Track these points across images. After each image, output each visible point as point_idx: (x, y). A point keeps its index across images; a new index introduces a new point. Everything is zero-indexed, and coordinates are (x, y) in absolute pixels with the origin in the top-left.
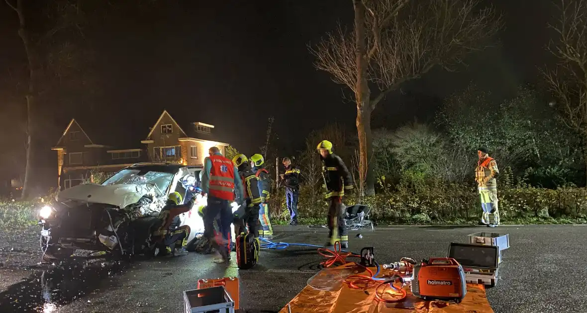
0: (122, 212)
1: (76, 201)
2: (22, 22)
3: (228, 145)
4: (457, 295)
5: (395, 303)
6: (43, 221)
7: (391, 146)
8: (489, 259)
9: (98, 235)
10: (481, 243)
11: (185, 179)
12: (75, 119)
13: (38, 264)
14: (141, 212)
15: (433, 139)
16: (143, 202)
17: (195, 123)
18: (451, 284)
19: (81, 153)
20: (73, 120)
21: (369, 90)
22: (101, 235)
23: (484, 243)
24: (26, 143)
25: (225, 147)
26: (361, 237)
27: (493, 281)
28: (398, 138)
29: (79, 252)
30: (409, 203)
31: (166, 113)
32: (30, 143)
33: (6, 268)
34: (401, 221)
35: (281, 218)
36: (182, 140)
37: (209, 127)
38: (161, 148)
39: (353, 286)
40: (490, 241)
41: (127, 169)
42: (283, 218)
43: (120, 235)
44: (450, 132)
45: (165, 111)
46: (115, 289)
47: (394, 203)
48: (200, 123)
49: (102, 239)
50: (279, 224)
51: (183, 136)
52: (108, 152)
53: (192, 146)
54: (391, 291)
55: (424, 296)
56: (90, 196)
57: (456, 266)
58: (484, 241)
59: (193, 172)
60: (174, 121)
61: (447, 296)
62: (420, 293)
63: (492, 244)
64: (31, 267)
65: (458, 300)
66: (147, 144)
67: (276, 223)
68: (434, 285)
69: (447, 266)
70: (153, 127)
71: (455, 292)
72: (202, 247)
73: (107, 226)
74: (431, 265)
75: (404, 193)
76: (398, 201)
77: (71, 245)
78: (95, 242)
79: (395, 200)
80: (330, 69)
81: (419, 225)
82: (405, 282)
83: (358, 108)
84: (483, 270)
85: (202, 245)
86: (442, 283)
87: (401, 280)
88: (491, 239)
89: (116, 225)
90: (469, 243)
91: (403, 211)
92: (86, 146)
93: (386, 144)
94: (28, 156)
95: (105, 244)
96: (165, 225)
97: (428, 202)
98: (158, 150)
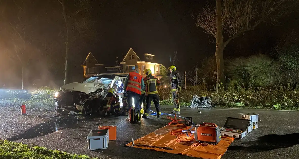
0: (87, 96)
1: (67, 90)
2: (64, 9)
3: (161, 65)
4: (214, 141)
5: (185, 143)
6: (55, 98)
7: (245, 66)
8: (244, 126)
9: (75, 105)
10: (244, 118)
11: (116, 82)
12: (91, 52)
13: (54, 116)
14: (96, 96)
15: (269, 63)
16: (98, 92)
17: (145, 54)
18: (211, 136)
19: (94, 68)
20: (90, 52)
21: (222, 37)
22: (76, 105)
23: (246, 118)
24: (65, 63)
25: (160, 66)
26: (201, 113)
27: (240, 136)
28: (249, 62)
29: (72, 113)
30: (233, 97)
31: (131, 49)
32: (67, 63)
33: (41, 117)
34: (229, 106)
35: (169, 102)
36: (138, 62)
37: (151, 56)
38: (129, 66)
39: (173, 134)
40: (248, 117)
41: (94, 76)
42: (170, 102)
43: (85, 106)
44: (279, 58)
45: (131, 48)
46: (75, 128)
47: (226, 96)
48: (147, 54)
49: (77, 107)
50: (168, 104)
51: (139, 60)
52: (105, 67)
53: (143, 65)
54: (187, 137)
55: (200, 140)
56: (73, 88)
57: (215, 127)
58: (246, 117)
59: (122, 79)
60: (135, 53)
61: (209, 141)
62: (198, 139)
63: (249, 119)
64: (50, 117)
65: (215, 143)
66: (122, 64)
67: (167, 104)
68: (204, 136)
69: (210, 127)
70: (125, 56)
71: (213, 140)
72: (121, 113)
73: (80, 101)
74: (204, 126)
75: (231, 91)
76: (228, 95)
77: (65, 109)
78: (75, 108)
79: (226, 95)
80: (203, 26)
81: (237, 108)
82: (192, 133)
83: (216, 46)
84: (238, 131)
85: (122, 112)
86: (207, 135)
87: (190, 132)
88: (249, 116)
89: (84, 101)
90: (239, 118)
91: (231, 101)
92: (95, 65)
93: (242, 65)
94: (66, 69)
95: (78, 109)
96: (109, 103)
97: (244, 97)
98: (127, 67)
